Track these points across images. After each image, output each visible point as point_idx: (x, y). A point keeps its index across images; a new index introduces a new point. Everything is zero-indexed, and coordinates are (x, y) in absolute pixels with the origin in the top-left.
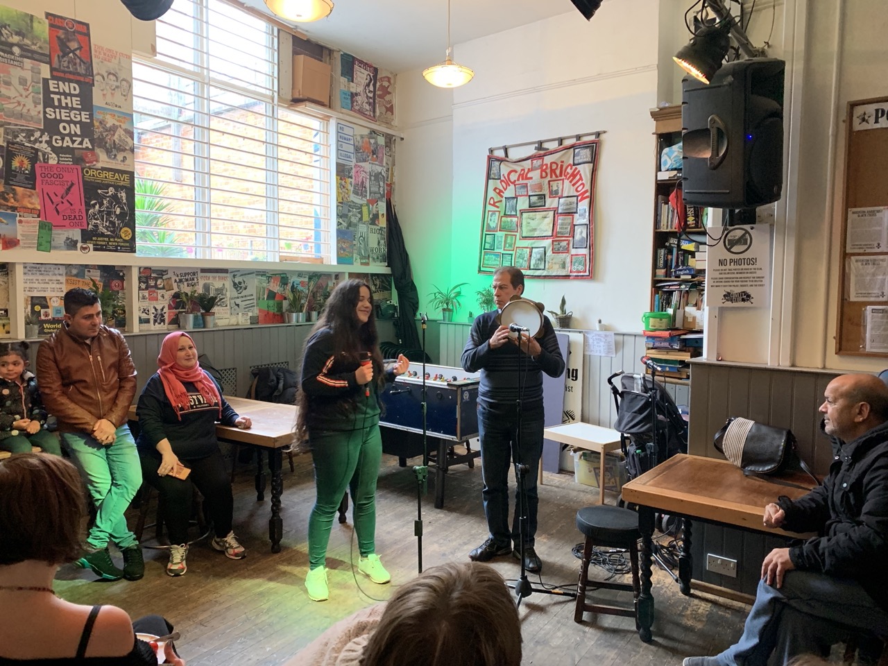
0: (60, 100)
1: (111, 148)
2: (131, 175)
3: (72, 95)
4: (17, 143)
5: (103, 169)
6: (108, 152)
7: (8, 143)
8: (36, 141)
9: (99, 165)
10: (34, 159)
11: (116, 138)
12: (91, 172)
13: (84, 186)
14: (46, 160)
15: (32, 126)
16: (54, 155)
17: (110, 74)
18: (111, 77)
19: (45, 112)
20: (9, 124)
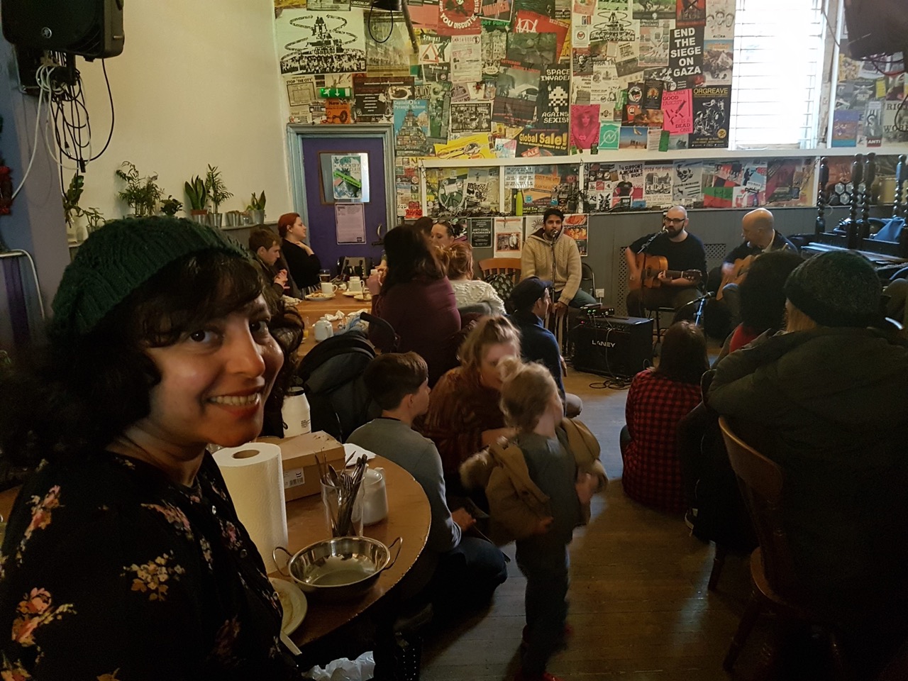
0: (681, 43)
1: (715, 70)
2: (729, 87)
3: (689, 37)
4: (651, 79)
5: (708, 87)
6: (713, 74)
7: (646, 80)
8: (664, 75)
9: (705, 85)
10: (661, 90)
11: (719, 61)
12: (699, 91)
13: (693, 101)
14: (669, 87)
15: (661, 65)
16: (674, 83)
17: (718, 13)
18: (720, 15)
19: (670, 54)
20: (648, 67)
